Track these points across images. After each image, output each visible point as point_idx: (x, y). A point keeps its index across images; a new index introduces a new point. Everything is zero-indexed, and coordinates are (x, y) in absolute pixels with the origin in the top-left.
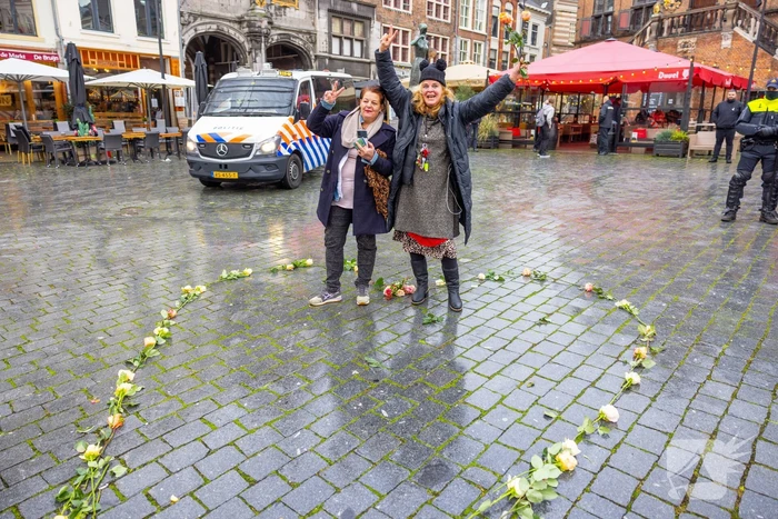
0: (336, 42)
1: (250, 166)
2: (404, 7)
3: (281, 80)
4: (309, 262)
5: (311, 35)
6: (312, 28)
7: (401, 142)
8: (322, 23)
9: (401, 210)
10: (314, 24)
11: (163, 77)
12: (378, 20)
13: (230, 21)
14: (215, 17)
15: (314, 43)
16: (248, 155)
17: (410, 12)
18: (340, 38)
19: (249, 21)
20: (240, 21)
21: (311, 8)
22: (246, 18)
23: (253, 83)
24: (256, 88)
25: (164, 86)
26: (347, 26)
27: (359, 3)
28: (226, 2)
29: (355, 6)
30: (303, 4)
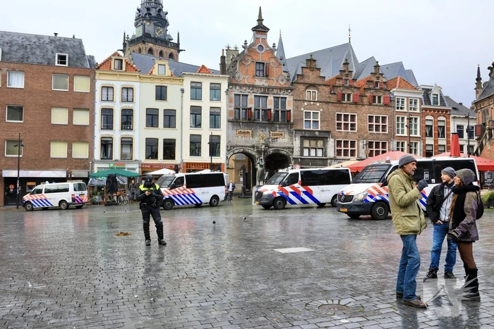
0: (306, 151)
2: (351, 129)
5: (291, 149)
6: (291, 146)
8: (297, 143)
10: (292, 144)
12: (332, 138)
13: (249, 147)
14: (242, 146)
15: (292, 152)
17: (356, 131)
18: (309, 148)
19: (257, 146)
20: (253, 147)
21: (291, 137)
22: (255, 145)
26: (313, 143)
27: (319, 131)
28: (248, 140)
29: (317, 133)
30: (287, 136)
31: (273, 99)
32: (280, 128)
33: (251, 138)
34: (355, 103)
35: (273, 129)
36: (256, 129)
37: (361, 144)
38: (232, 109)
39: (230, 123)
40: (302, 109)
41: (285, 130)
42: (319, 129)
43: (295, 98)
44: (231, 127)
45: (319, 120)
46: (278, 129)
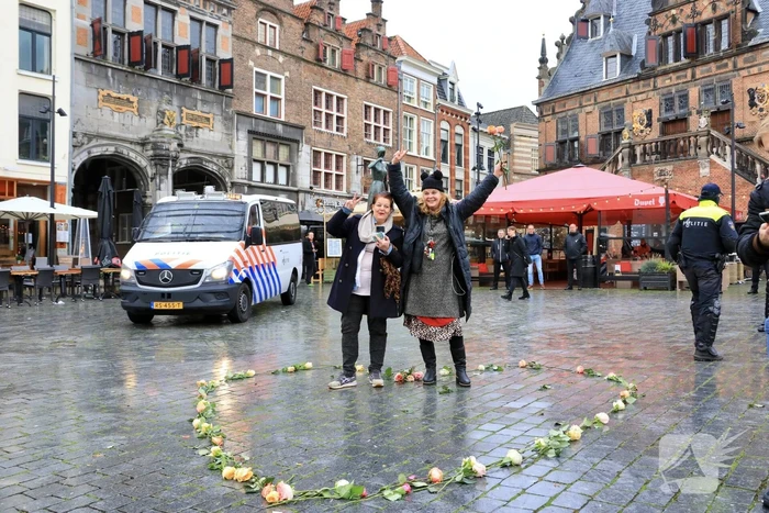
0: (257, 168)
1: (197, 295)
2: (338, 129)
3: (228, 203)
4: (309, 365)
5: (228, 159)
6: (229, 152)
7: (410, 237)
8: (240, 146)
9: (411, 296)
10: (231, 147)
11: (52, 206)
12: (306, 143)
13: (131, 143)
14: (114, 139)
15: (231, 168)
16: (196, 283)
17: (345, 135)
18: (262, 162)
19: (155, 143)
20: (143, 143)
21: (227, 129)
22: (152, 139)
23: (196, 207)
24: (199, 212)
25: (52, 215)
26: (270, 149)
27: (284, 124)
28: (127, 122)
29: (280, 127)
30: (218, 125)
31: (189, 21)
32: (204, 102)
33: (136, 119)
34: (344, 72)
35: (188, 101)
36: (148, 94)
37: (354, 164)
38: (87, 23)
39: (79, 65)
40: (251, 63)
41: (216, 110)
42: (283, 119)
43: (236, 33)
44: (81, 76)
45: (282, 96)
46: (199, 104)
